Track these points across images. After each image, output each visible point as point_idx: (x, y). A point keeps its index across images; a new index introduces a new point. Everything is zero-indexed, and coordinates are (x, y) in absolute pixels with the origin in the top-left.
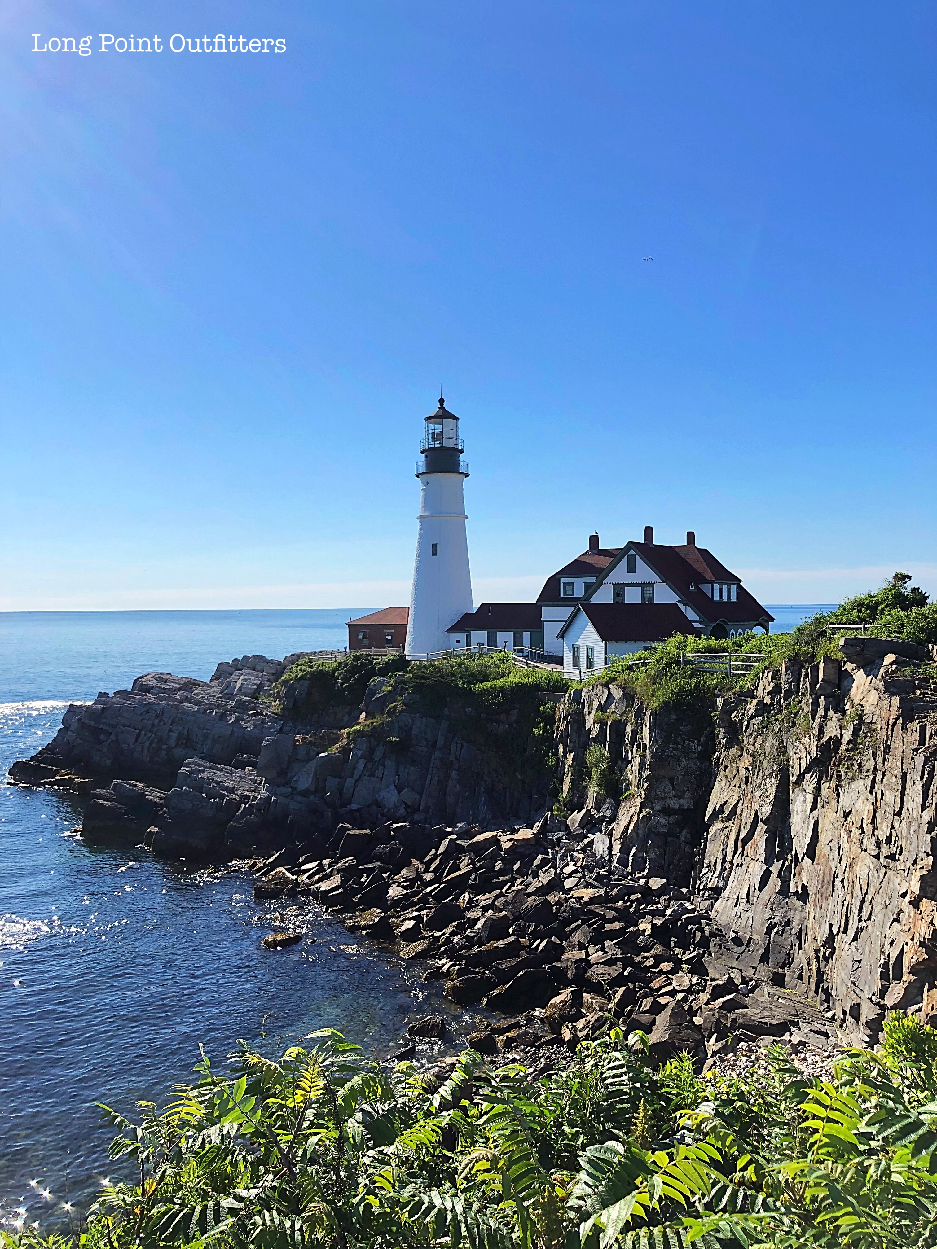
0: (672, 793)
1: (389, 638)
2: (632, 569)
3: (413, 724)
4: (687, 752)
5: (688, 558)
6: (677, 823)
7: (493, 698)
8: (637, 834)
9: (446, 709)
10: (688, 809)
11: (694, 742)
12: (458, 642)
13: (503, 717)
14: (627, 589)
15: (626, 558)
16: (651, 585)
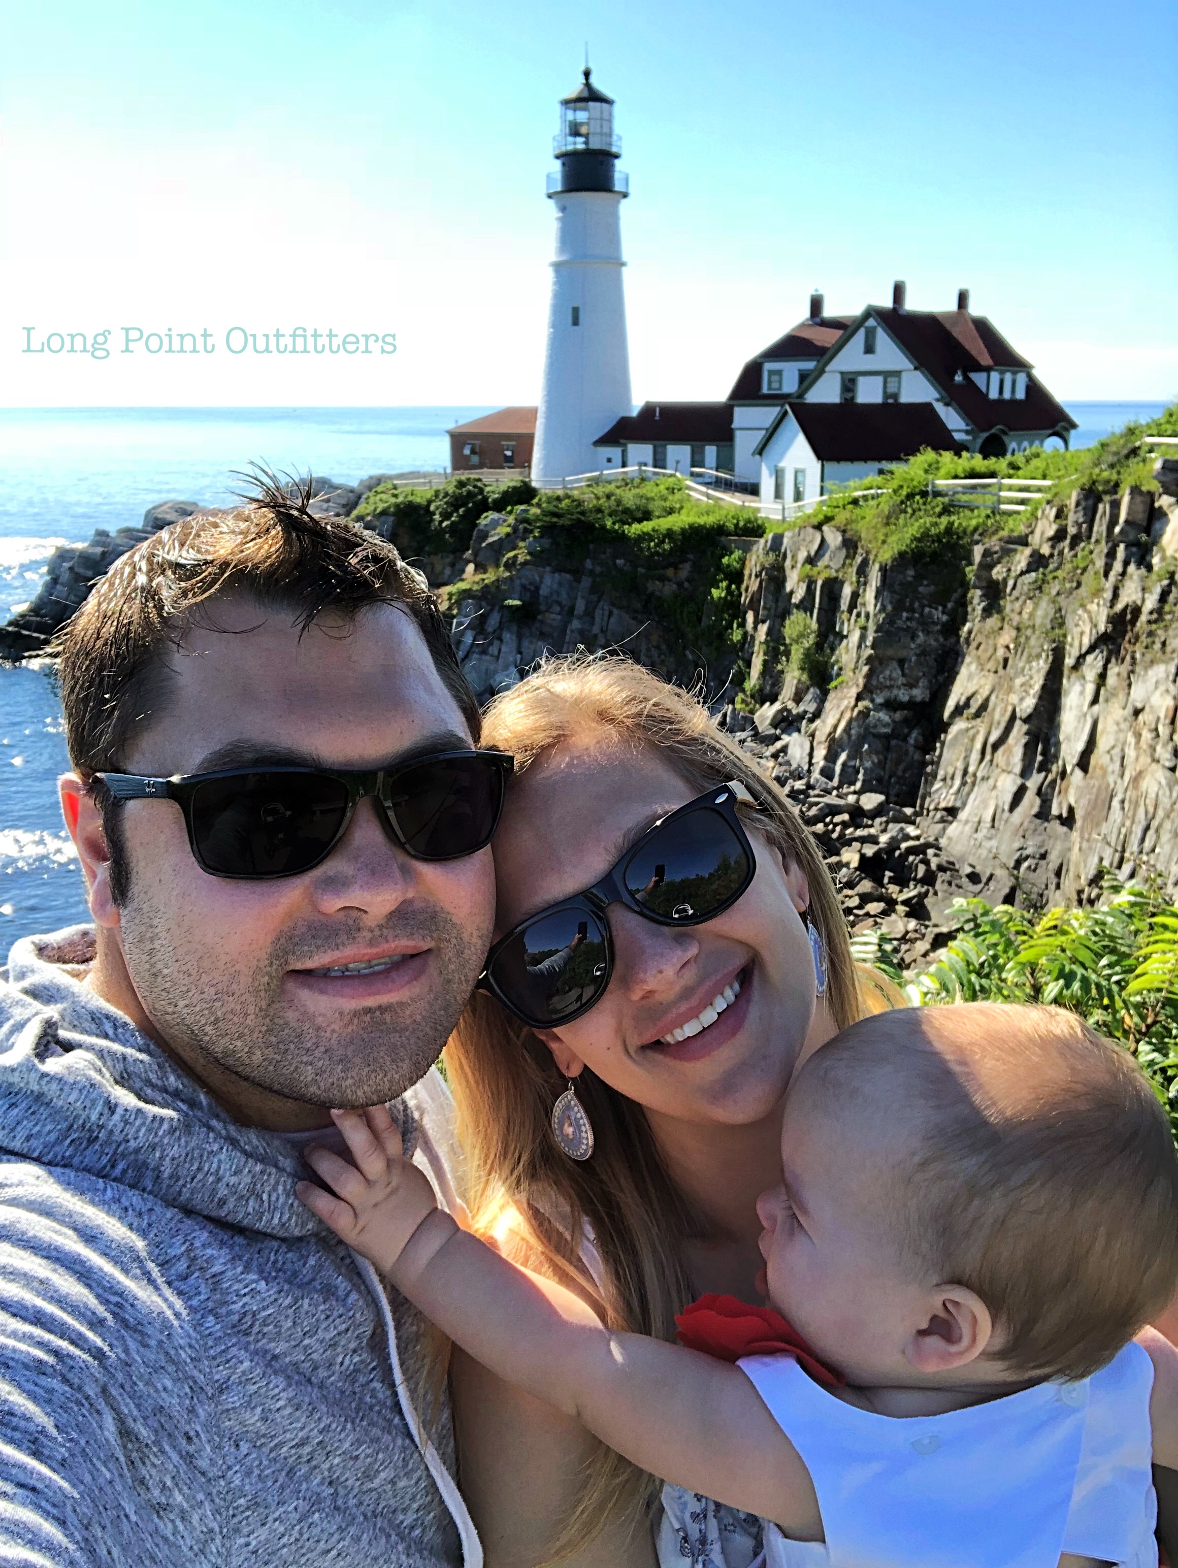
0: (901, 680)
1: (509, 453)
2: (869, 349)
3: (541, 582)
4: (925, 623)
5: (956, 332)
6: (906, 721)
7: (656, 545)
8: (849, 736)
9: (588, 561)
10: (923, 703)
11: (937, 609)
12: (609, 460)
13: (670, 572)
14: (861, 380)
15: (861, 333)
16: (897, 374)
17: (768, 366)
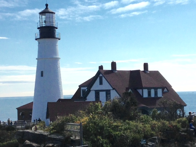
2: (101, 83)
14: (100, 92)
15: (99, 78)
16: (110, 90)
17: (82, 88)
